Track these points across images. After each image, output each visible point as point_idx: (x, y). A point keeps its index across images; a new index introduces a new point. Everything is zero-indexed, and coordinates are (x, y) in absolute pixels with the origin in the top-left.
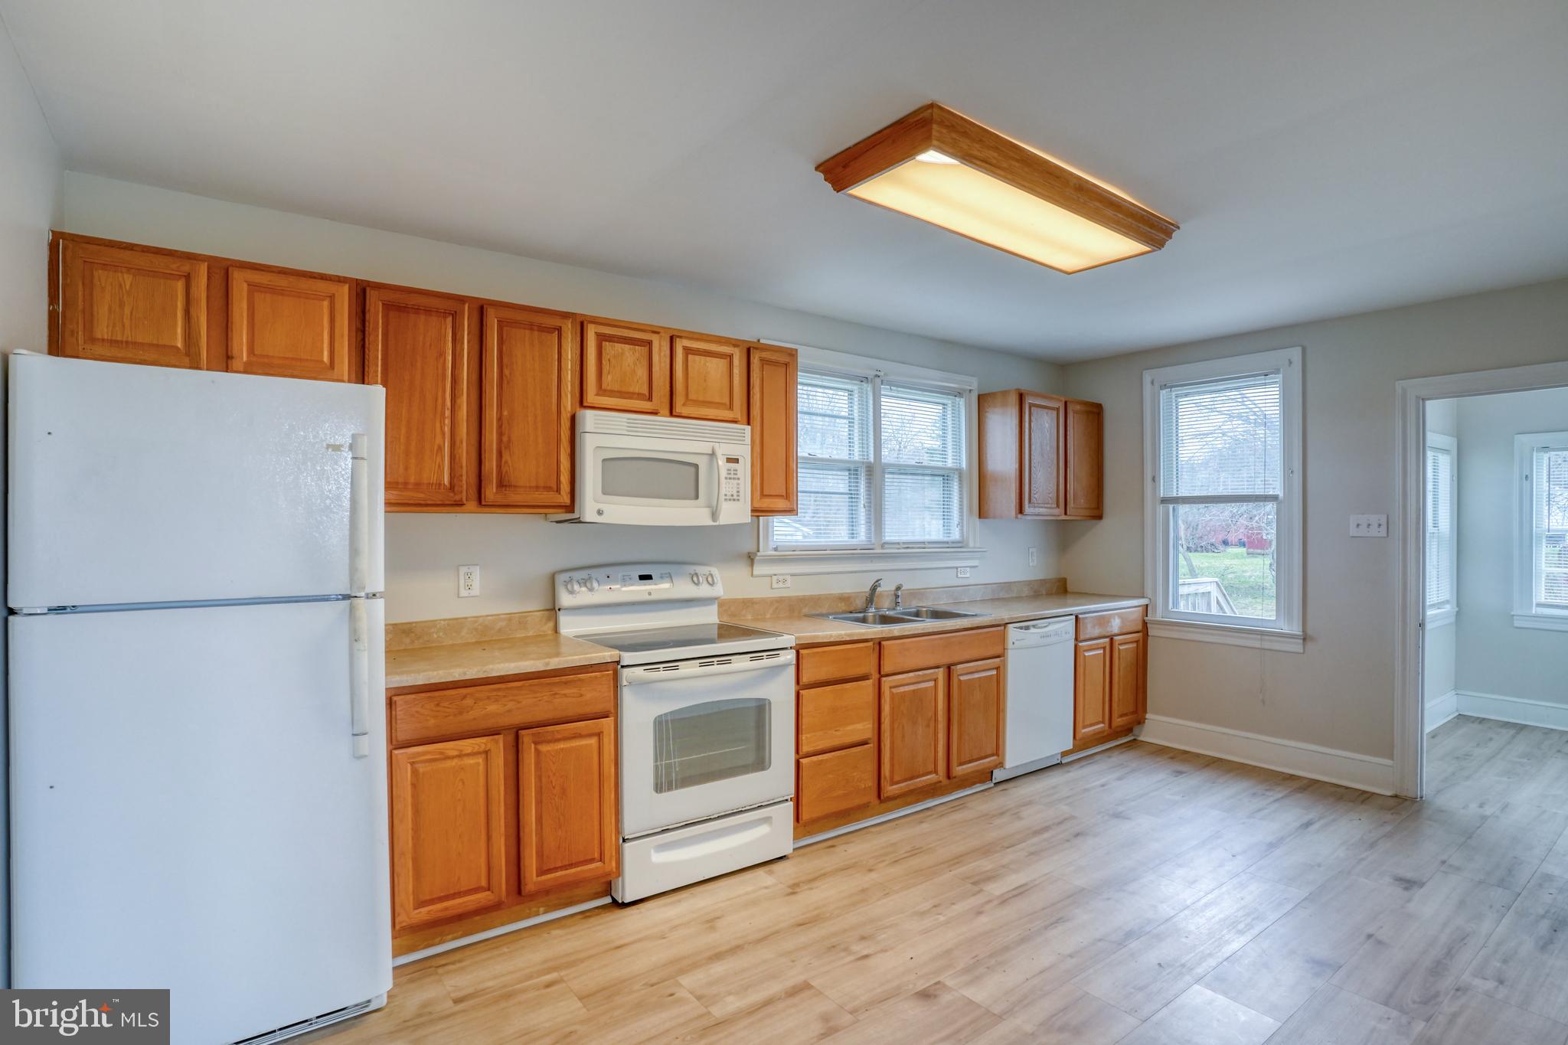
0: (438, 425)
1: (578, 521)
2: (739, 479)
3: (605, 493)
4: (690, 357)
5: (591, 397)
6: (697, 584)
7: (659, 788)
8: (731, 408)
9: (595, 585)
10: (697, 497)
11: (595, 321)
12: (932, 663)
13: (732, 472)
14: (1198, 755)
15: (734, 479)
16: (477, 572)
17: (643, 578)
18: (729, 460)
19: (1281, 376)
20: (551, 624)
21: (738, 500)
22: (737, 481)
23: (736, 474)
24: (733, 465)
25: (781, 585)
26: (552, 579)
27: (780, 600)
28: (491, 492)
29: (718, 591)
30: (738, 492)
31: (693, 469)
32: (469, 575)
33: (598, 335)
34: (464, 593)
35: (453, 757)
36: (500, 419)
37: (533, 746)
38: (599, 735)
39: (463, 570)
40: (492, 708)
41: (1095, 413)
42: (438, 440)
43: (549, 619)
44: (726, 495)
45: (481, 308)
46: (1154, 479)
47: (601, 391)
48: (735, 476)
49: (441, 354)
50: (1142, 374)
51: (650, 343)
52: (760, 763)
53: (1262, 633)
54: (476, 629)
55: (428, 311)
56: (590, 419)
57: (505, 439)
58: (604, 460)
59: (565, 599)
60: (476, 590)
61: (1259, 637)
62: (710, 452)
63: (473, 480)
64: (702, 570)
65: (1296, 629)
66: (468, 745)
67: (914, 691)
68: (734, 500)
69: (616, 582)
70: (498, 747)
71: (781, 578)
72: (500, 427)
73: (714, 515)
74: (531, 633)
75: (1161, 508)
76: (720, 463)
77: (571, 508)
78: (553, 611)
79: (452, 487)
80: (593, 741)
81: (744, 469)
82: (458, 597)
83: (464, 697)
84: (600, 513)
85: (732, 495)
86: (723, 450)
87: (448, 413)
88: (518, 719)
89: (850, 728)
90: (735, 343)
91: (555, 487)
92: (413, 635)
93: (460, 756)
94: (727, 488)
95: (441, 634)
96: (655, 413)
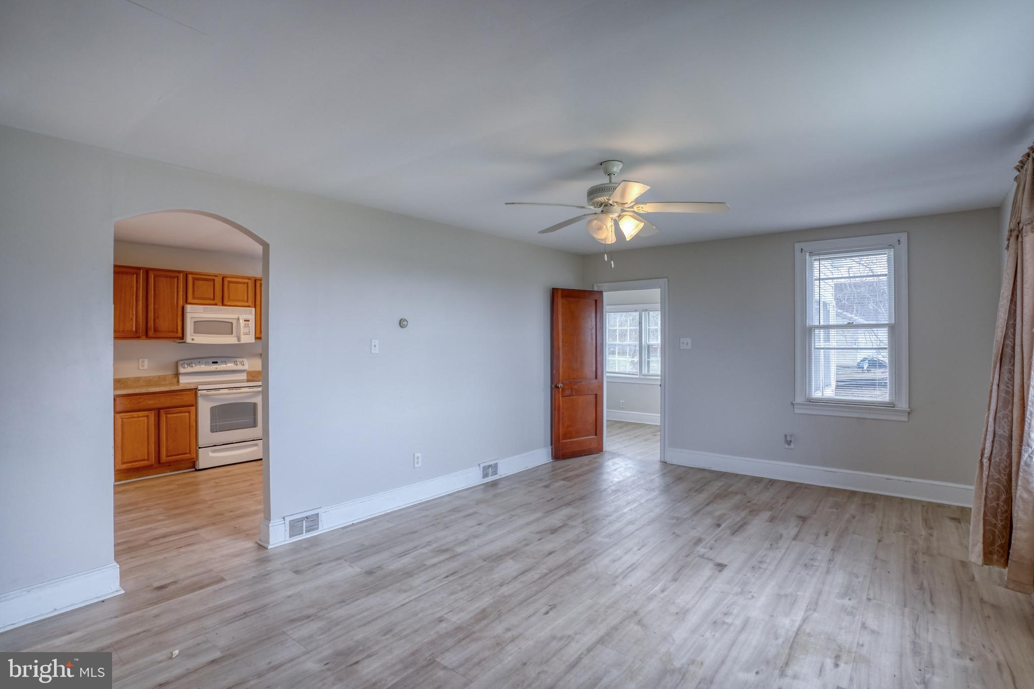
0: (131, 313)
1: (184, 342)
3: (195, 332)
4: (230, 284)
5: (190, 299)
6: (237, 365)
7: (212, 431)
8: (247, 302)
9: (194, 365)
10: (232, 334)
11: (192, 273)
13: (247, 325)
15: (247, 327)
16: (146, 361)
17: (213, 363)
18: (245, 321)
20: (176, 380)
21: (249, 334)
22: (249, 328)
23: (249, 325)
24: (247, 322)
26: (177, 363)
28: (151, 333)
29: (246, 367)
30: (249, 331)
31: (231, 324)
32: (143, 361)
33: (193, 278)
34: (141, 368)
35: (135, 417)
36: (154, 308)
37: (164, 415)
38: (189, 412)
39: (140, 360)
40: (150, 402)
42: (131, 316)
43: (175, 377)
44: (244, 333)
45: (147, 271)
47: (194, 298)
49: (132, 287)
51: (214, 280)
52: (255, 425)
54: (147, 380)
55: (127, 273)
56: (189, 308)
57: (156, 315)
58: (195, 322)
59: (182, 370)
60: (146, 367)
62: (237, 318)
63: (144, 330)
64: (238, 360)
66: (141, 414)
69: (202, 364)
70: (152, 415)
72: (154, 311)
73: (239, 340)
74: (167, 382)
76: (241, 321)
77: (183, 337)
78: (177, 375)
79: (136, 331)
80: (187, 414)
81: (252, 324)
82: (139, 370)
83: (140, 398)
84: (193, 340)
85: (247, 333)
86: (243, 317)
87: (134, 307)
88: (159, 406)
90: (249, 279)
91: (176, 331)
93: (138, 417)
94: (243, 330)
95: (132, 382)
96: (216, 304)
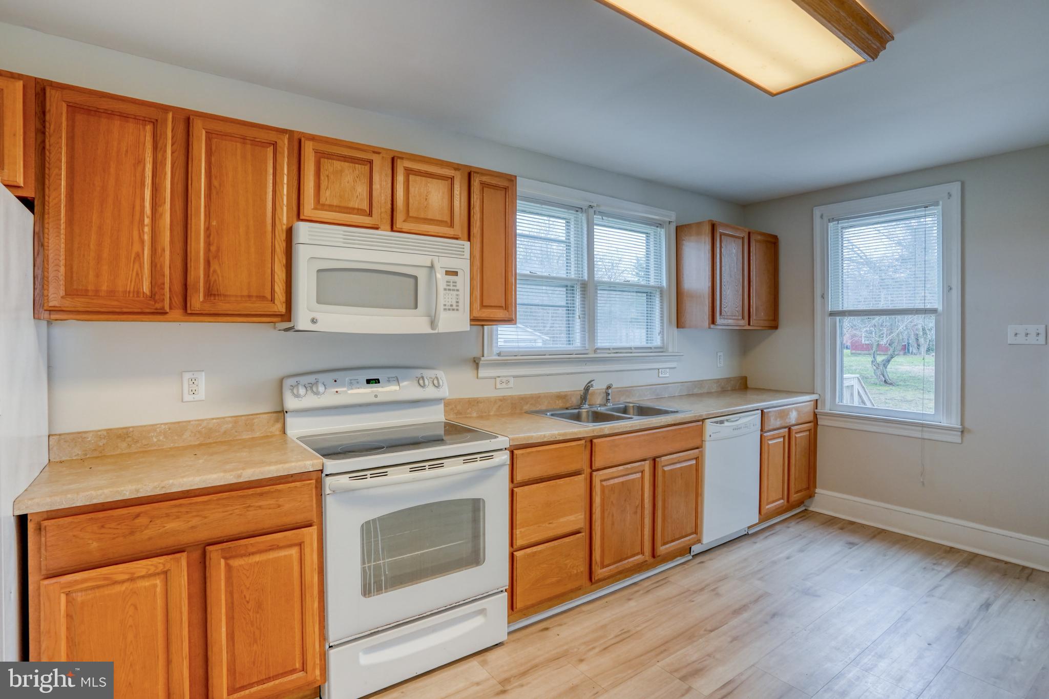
0: (136, 233)
1: (294, 329)
2: (458, 290)
3: (319, 301)
4: (411, 177)
5: (308, 208)
6: (423, 386)
7: (367, 591)
8: (452, 225)
9: (321, 389)
10: (416, 307)
11: (313, 138)
12: (638, 457)
13: (451, 284)
14: (863, 526)
15: (454, 290)
16: (202, 378)
17: (368, 382)
18: (448, 273)
19: (940, 207)
20: (279, 426)
21: (457, 310)
22: (456, 293)
23: (455, 286)
24: (451, 278)
25: (504, 385)
26: (281, 382)
27: (503, 399)
28: (197, 300)
29: (445, 392)
30: (457, 302)
31: (412, 281)
32: (193, 381)
33: (316, 152)
34: (187, 397)
35: (123, 582)
36: (208, 229)
37: (223, 561)
38: (300, 545)
39: (187, 376)
40: (172, 525)
41: (772, 243)
42: (136, 248)
43: (277, 421)
44: (445, 305)
45: (187, 119)
46: (823, 297)
47: (319, 205)
48: (454, 288)
49: (140, 162)
50: (812, 210)
51: (371, 162)
52: (475, 558)
53: (923, 425)
54: (199, 432)
55: (124, 117)
56: (303, 231)
57: (213, 248)
58: (319, 271)
59: (291, 403)
60: (202, 394)
61: (920, 428)
62: (429, 265)
63: (178, 287)
64: (428, 373)
65: (955, 423)
66: (140, 567)
67: (623, 483)
68: (453, 310)
69: (343, 385)
70: (180, 568)
71: (504, 379)
72: (208, 236)
73: (433, 324)
75: (829, 320)
76: (439, 276)
77: (287, 315)
78: (281, 413)
79: (153, 295)
80: (294, 552)
81: (463, 281)
82: (182, 401)
83: (138, 516)
84: (314, 321)
85: (451, 306)
86: (443, 263)
87: (147, 221)
88: (204, 535)
89: (562, 520)
90: (457, 167)
91: (269, 297)
92: (129, 439)
93: (132, 580)
94: (444, 298)
95: (161, 438)
96: (376, 228)
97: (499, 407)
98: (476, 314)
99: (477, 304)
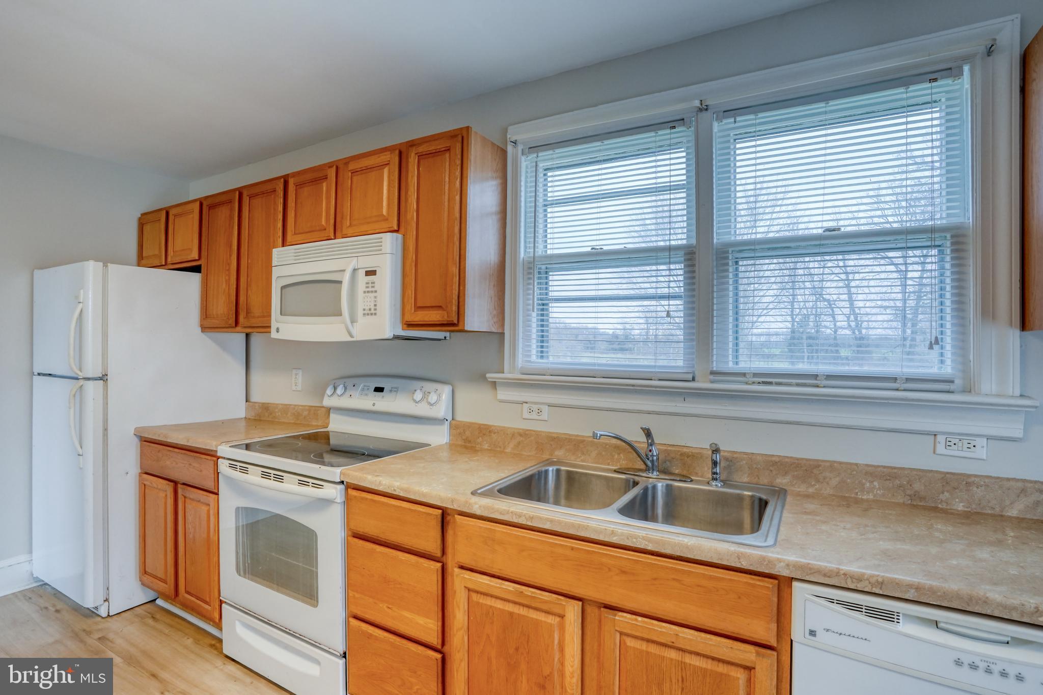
2: (376, 292)
3: (282, 314)
4: (355, 179)
6: (416, 402)
8: (387, 217)
13: (370, 285)
15: (372, 292)
16: (300, 375)
18: (367, 274)
23: (374, 287)
24: (371, 278)
25: (534, 416)
28: (242, 317)
30: (375, 305)
32: (296, 376)
33: (296, 185)
34: (294, 387)
35: (156, 488)
37: (182, 499)
38: (209, 505)
40: (168, 462)
44: (364, 310)
47: (296, 231)
48: (373, 289)
51: (327, 178)
57: (249, 279)
58: (281, 288)
60: (299, 386)
64: (426, 387)
66: (160, 483)
68: (372, 314)
69: (357, 391)
71: (535, 407)
72: (247, 271)
76: (358, 275)
79: (228, 315)
80: (206, 509)
81: (381, 281)
84: (277, 331)
85: (370, 310)
86: (364, 263)
89: (407, 614)
92: (269, 411)
95: (280, 414)
97: (519, 443)
98: (410, 318)
99: (410, 306)
